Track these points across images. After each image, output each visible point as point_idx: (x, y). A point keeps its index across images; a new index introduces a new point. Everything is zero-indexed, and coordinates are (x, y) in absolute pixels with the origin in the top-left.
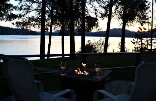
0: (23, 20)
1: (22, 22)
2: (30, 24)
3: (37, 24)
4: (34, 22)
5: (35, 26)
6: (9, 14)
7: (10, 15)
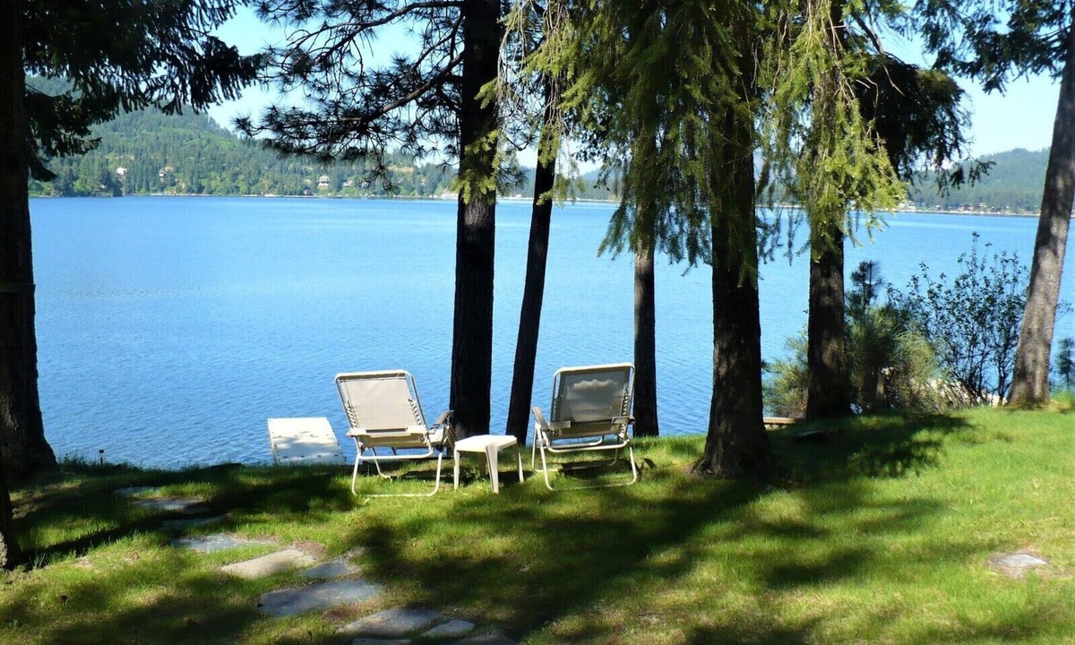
0: (317, 95)
1: (313, 108)
2: (377, 129)
3: (437, 127)
4: (410, 113)
5: (420, 142)
6: (192, 51)
7: (201, 52)
